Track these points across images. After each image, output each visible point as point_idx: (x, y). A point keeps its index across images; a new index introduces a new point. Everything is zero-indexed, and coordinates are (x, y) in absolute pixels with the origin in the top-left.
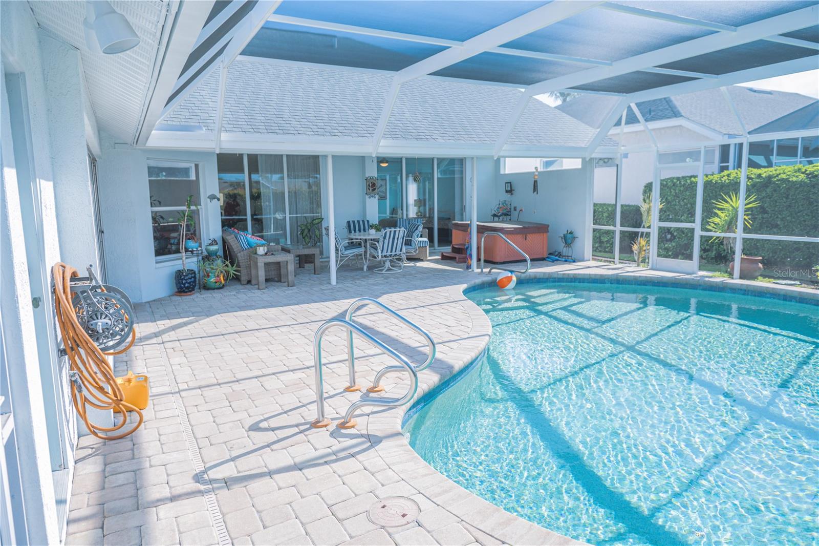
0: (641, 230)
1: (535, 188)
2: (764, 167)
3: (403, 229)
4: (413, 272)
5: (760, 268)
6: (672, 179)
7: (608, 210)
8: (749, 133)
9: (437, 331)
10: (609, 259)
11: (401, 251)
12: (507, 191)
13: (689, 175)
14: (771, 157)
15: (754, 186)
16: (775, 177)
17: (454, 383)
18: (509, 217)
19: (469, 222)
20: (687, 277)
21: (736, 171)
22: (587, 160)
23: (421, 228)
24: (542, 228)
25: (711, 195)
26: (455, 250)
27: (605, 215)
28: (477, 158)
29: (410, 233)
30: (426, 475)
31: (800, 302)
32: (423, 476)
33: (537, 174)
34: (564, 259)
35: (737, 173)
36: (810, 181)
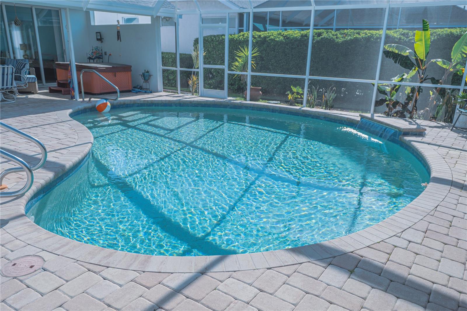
0: (193, 70)
1: (119, 37)
2: (263, 31)
3: (10, 66)
4: (26, 102)
5: (260, 94)
6: (211, 36)
7: (172, 57)
8: (254, 8)
9: (49, 143)
10: (174, 91)
11: (12, 85)
12: (98, 40)
13: (221, 34)
14: (266, 25)
15: (257, 43)
16: (268, 38)
17: (67, 178)
18: (101, 60)
19: (69, 63)
20: (221, 100)
21: (247, 32)
22: (155, 17)
23: (27, 66)
24: (127, 68)
25: (234, 48)
26: (60, 85)
27: (171, 60)
28: (70, 9)
29: (19, 70)
30: (47, 238)
31: (280, 113)
32: (45, 239)
33: (119, 26)
34: (144, 91)
35: (248, 34)
36: (286, 41)
